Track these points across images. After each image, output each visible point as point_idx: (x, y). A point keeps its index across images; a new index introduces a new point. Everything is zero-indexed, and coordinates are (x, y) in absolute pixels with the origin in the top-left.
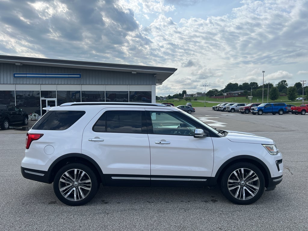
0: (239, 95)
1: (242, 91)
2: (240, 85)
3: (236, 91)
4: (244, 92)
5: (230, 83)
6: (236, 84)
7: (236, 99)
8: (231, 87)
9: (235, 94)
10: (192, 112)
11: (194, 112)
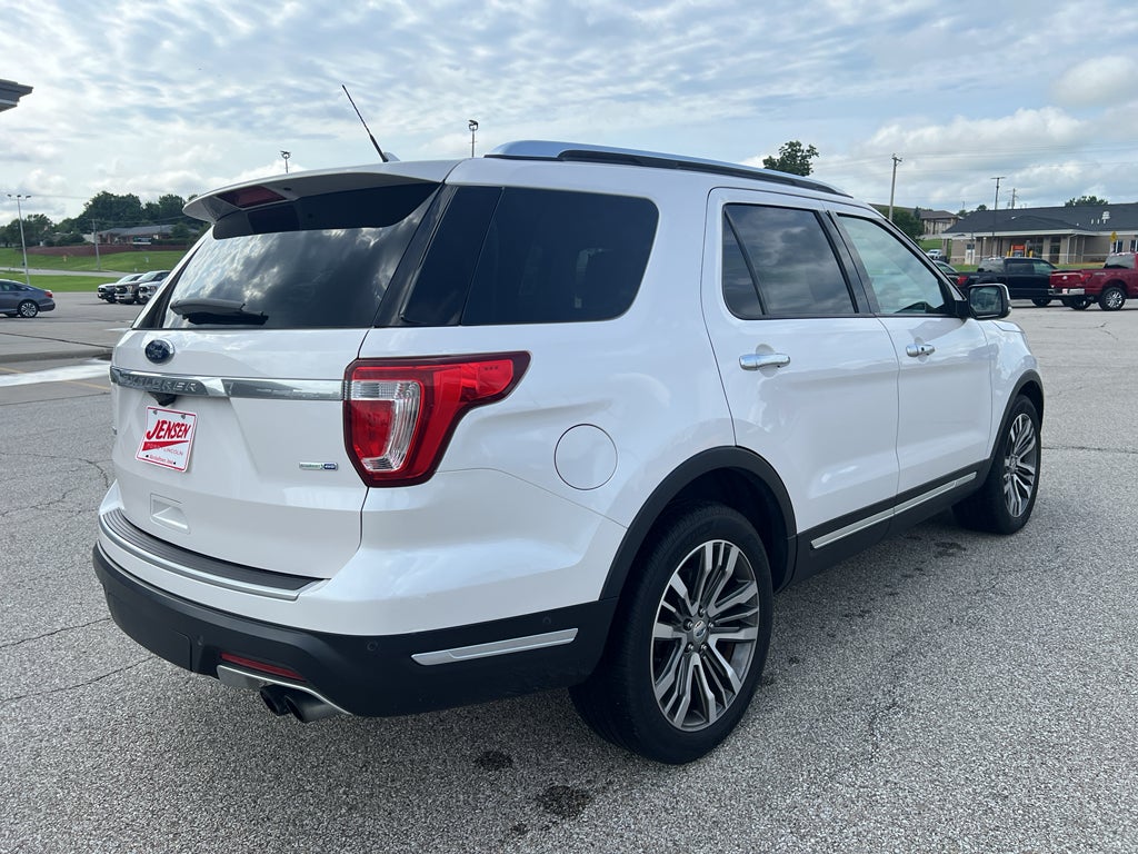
0: (157, 245)
1: (167, 228)
2: (149, 205)
3: (137, 225)
4: (175, 231)
5: (106, 194)
6: (131, 201)
7: (147, 257)
8: (110, 211)
9: (136, 238)
10: (39, 309)
11: (52, 307)
